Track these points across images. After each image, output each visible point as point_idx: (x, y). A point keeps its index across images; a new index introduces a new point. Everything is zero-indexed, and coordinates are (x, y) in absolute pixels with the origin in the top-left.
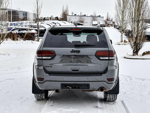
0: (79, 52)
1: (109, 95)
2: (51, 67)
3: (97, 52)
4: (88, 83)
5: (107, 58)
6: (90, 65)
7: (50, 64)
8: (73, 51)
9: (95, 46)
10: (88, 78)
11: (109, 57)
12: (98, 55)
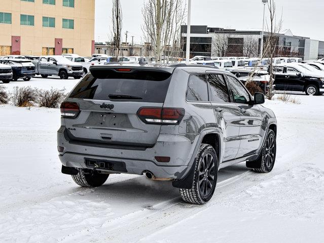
0: (111, 107)
1: (183, 190)
2: (75, 129)
3: (141, 109)
4: (123, 160)
5: (159, 121)
6: (128, 130)
7: (73, 126)
8: (104, 106)
9: (140, 98)
10: (122, 153)
11: (162, 119)
12: (143, 115)
